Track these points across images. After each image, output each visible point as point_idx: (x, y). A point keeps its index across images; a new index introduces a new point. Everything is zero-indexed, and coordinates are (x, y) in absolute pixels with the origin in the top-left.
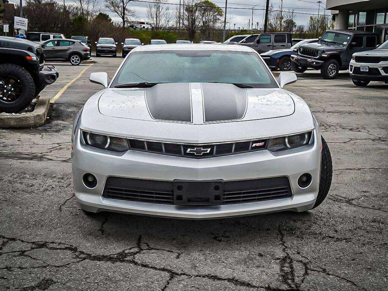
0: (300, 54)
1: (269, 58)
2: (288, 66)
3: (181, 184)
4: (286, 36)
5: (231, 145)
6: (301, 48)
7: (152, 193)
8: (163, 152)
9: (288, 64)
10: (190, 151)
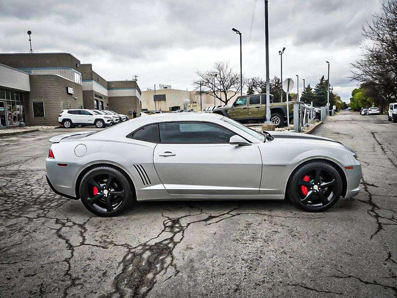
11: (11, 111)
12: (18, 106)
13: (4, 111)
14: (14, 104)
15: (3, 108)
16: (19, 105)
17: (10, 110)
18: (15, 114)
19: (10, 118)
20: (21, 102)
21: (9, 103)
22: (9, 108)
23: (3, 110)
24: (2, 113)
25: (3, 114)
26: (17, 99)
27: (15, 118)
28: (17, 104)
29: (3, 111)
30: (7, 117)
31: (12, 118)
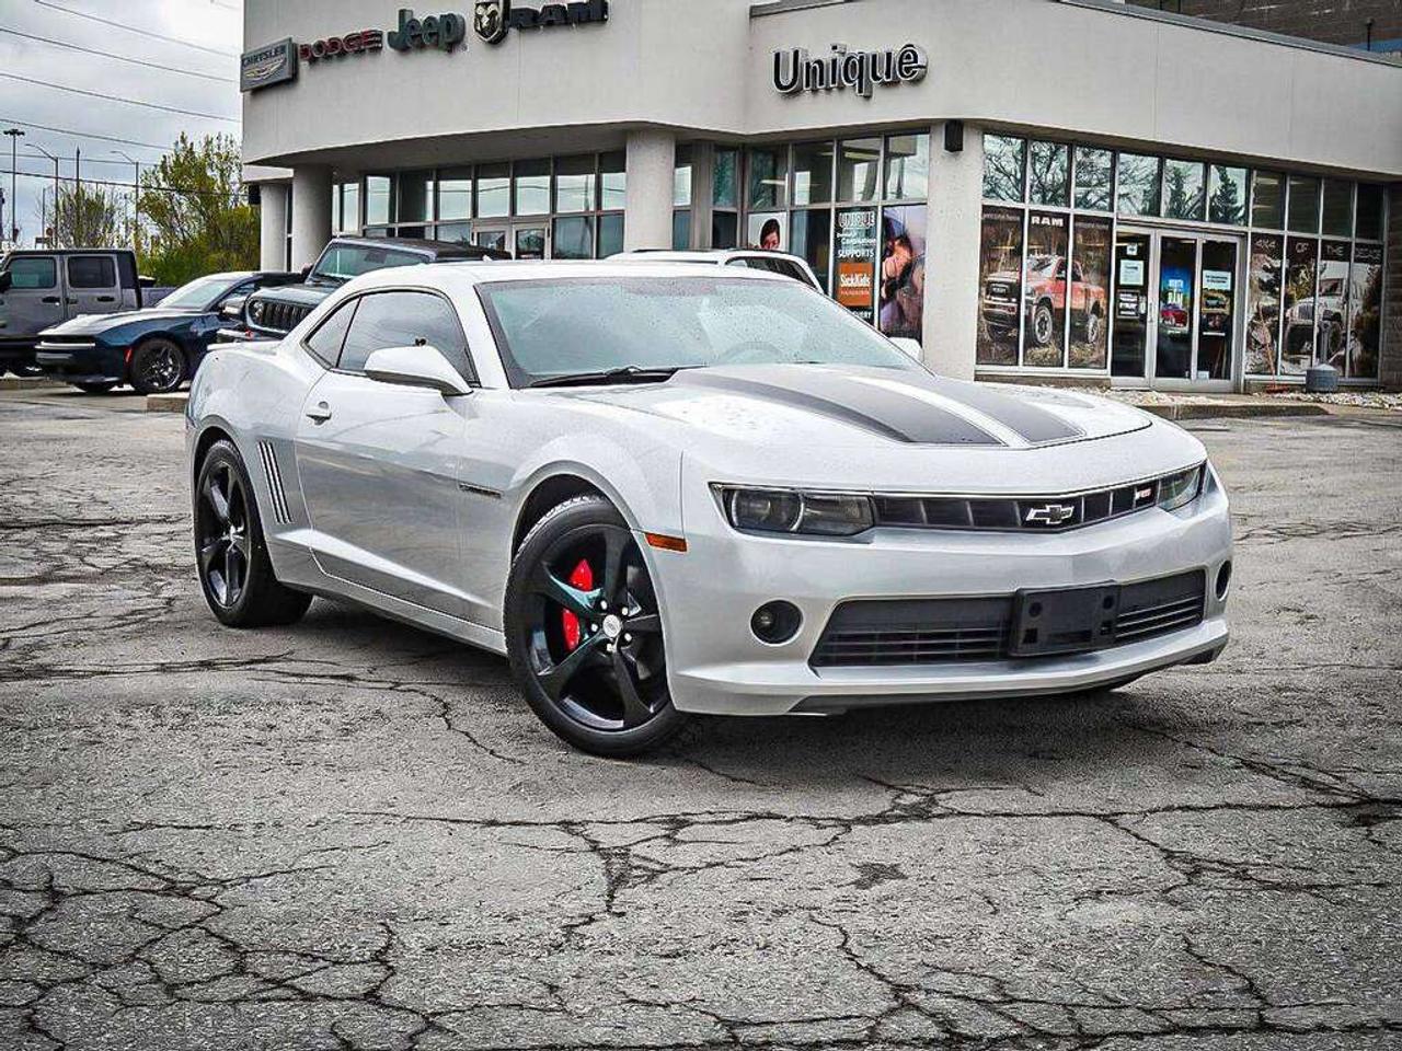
0: (257, 327)
1: (94, 345)
2: (166, 374)
3: (1037, 600)
4: (115, 260)
5: (1106, 494)
6: (256, 305)
7: (952, 635)
8: (969, 524)
9: (166, 369)
10: (1037, 515)
11: (1275, 294)
12: (1333, 270)
13: (1230, 294)
14: (1302, 256)
15: (1229, 275)
16: (1345, 258)
17: (1269, 287)
18: (1308, 313)
19: (1263, 335)
20: (1357, 245)
21: (1267, 246)
22: (1266, 276)
23: (1227, 286)
24: (1218, 306)
25: (1220, 310)
26: (1336, 222)
27: (1297, 340)
28: (1326, 257)
29: (1225, 293)
30: (1241, 326)
31: (1275, 336)
